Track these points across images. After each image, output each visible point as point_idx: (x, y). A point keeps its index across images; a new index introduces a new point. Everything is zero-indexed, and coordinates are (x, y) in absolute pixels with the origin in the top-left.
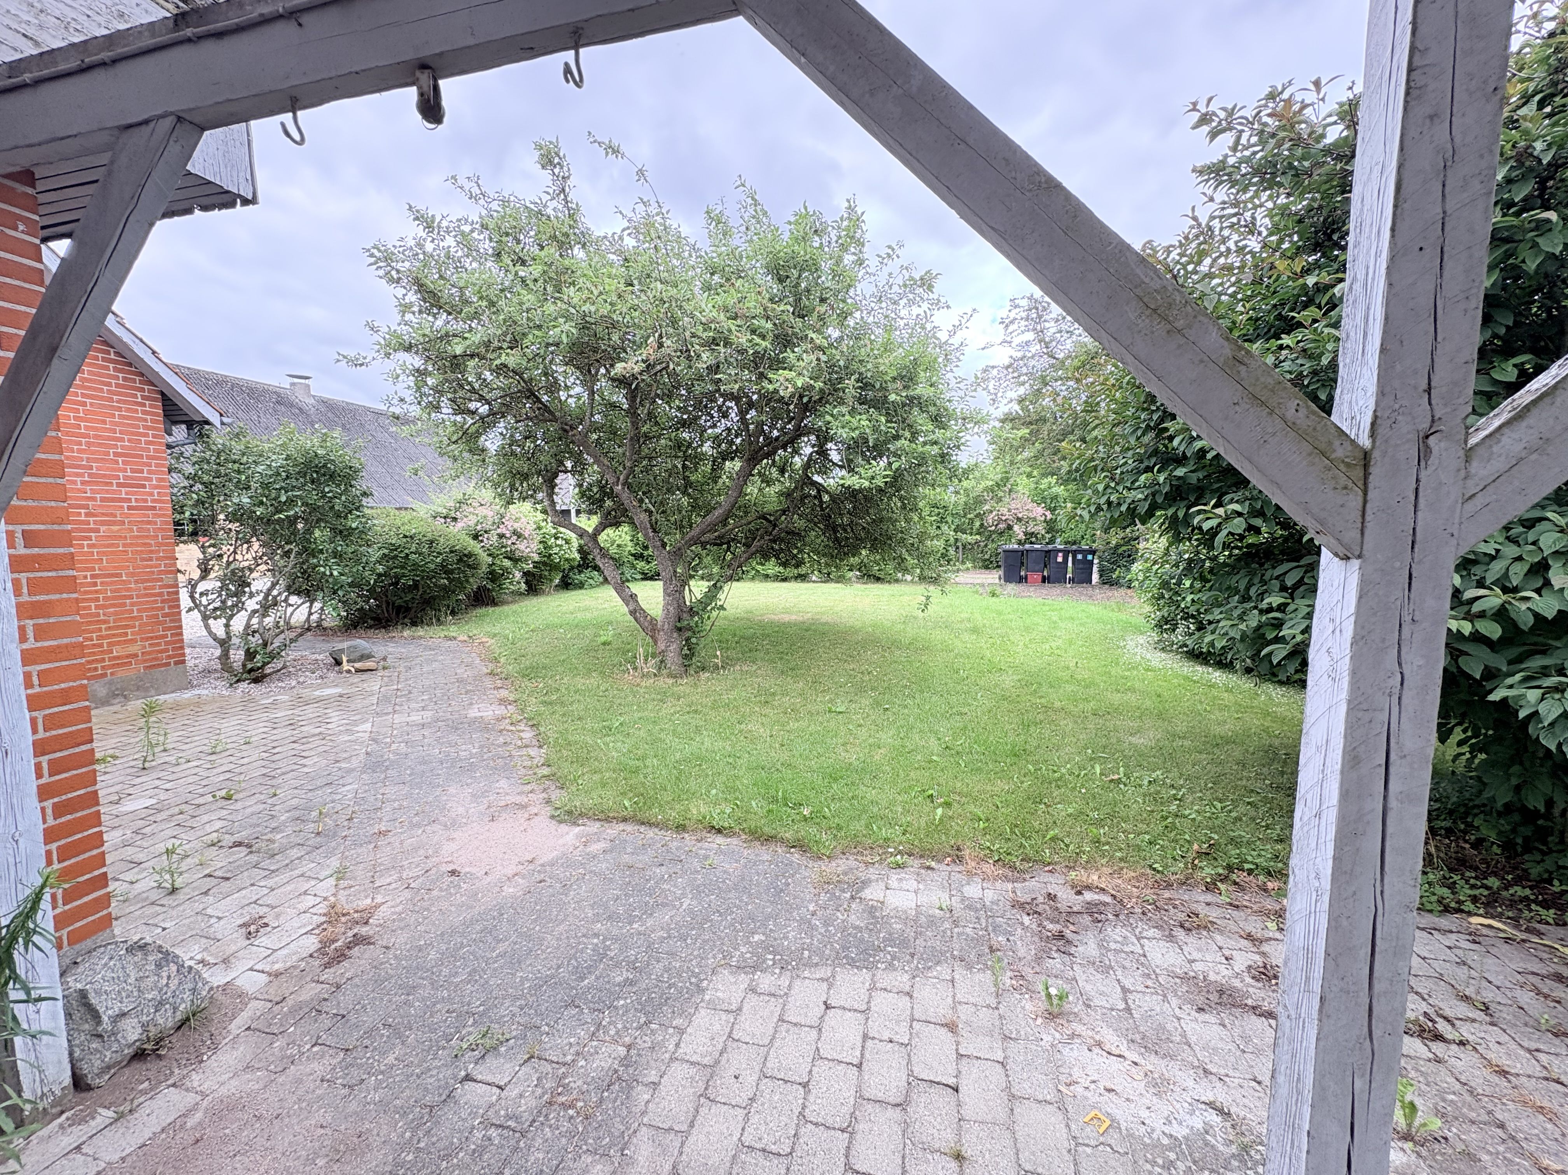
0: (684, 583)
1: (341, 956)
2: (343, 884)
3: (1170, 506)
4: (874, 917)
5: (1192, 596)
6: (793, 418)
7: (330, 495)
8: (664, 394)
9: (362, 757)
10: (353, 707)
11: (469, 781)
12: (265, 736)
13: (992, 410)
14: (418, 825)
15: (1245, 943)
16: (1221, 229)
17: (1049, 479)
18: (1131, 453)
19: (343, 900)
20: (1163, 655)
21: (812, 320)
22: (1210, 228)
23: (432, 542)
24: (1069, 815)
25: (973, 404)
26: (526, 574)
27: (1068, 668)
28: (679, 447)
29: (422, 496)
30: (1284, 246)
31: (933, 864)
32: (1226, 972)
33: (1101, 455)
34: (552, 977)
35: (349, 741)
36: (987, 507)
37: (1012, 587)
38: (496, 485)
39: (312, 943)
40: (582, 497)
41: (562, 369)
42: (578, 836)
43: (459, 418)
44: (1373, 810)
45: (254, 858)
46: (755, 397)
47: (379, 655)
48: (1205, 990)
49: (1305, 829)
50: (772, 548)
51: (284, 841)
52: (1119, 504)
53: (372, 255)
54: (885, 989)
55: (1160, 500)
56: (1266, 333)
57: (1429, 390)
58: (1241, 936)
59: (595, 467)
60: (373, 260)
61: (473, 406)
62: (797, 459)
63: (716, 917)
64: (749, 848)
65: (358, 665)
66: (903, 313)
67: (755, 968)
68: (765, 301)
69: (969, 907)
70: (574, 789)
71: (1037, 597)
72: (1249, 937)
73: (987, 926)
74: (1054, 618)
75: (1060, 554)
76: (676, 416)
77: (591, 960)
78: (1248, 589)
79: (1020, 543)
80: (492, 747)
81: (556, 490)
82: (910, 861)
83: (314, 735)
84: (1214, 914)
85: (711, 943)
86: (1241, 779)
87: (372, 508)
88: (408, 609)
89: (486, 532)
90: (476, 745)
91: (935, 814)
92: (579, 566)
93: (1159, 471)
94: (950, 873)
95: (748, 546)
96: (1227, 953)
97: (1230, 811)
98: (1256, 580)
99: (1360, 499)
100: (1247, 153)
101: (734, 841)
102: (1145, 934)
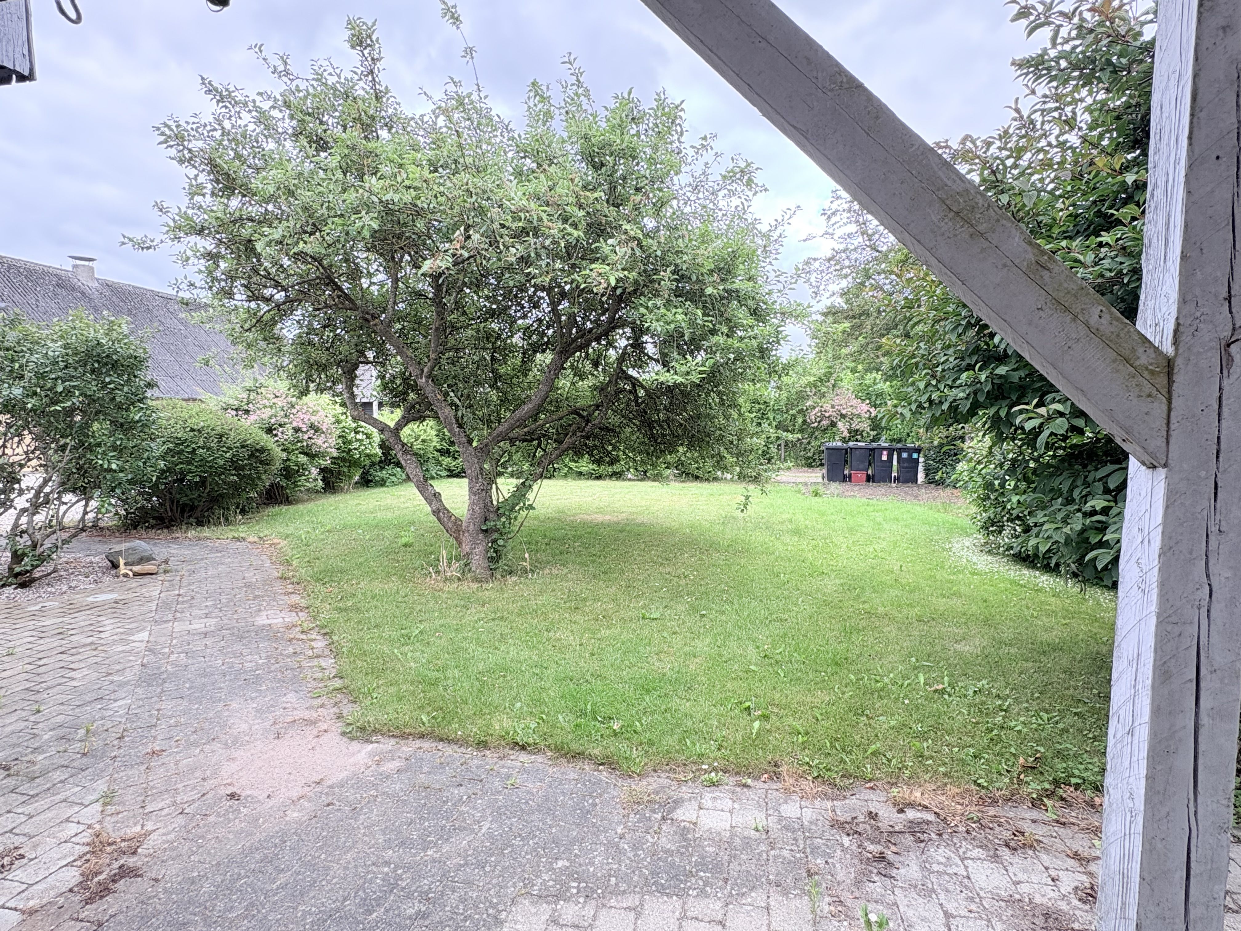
0: (492, 481)
1: (104, 891)
2: (110, 809)
3: (992, 405)
4: (686, 840)
5: (1018, 497)
6: (607, 310)
7: (112, 386)
8: (471, 282)
9: (137, 669)
10: (129, 614)
11: (254, 695)
12: (30, 646)
13: (813, 302)
14: (196, 744)
15: (1071, 862)
16: (1043, 123)
17: (874, 375)
18: (951, 351)
19: (110, 829)
20: (989, 558)
21: (626, 210)
22: (1032, 122)
23: (221, 436)
24: (892, 728)
25: (793, 296)
26: (323, 470)
27: (892, 572)
28: (488, 338)
29: (213, 388)
30: (1103, 143)
31: (749, 781)
32: (1052, 894)
33: (921, 352)
34: (337, 910)
35: (123, 651)
36: (809, 403)
37: (835, 487)
38: (291, 376)
39: (72, 876)
40: (385, 389)
41: (365, 255)
42: (371, 755)
43: (253, 305)
44: (1184, 727)
45: (11, 782)
46: (567, 287)
47: (160, 558)
48: (1031, 913)
49: (1119, 746)
50: (586, 445)
51: (46, 762)
52: (941, 403)
53: (163, 134)
54: (697, 919)
55: (981, 398)
56: (1085, 230)
57: (1229, 299)
58: (1068, 856)
59: (399, 358)
60: (162, 138)
61: (267, 292)
62: (611, 352)
63: (517, 842)
64: (554, 765)
65: (136, 568)
66: (722, 204)
67: (557, 897)
68: (577, 189)
69: (787, 828)
70: (368, 703)
71: (861, 497)
72: (1076, 856)
73: (804, 848)
74: (878, 520)
75: (885, 453)
76: (485, 306)
77: (381, 891)
78: (1071, 490)
79: (844, 440)
80: (280, 658)
81: (357, 382)
82: (725, 778)
83: (84, 646)
84: (1040, 831)
85: (511, 870)
86: (1068, 689)
87: (157, 398)
88: (193, 508)
89: (280, 425)
90: (264, 655)
91: (752, 728)
92: (381, 462)
93: (980, 369)
94: (767, 790)
95: (559, 442)
96: (1053, 873)
97: (1057, 723)
98: (1079, 482)
99: (1165, 407)
100: (1067, 47)
101: (539, 758)
102: (969, 854)
